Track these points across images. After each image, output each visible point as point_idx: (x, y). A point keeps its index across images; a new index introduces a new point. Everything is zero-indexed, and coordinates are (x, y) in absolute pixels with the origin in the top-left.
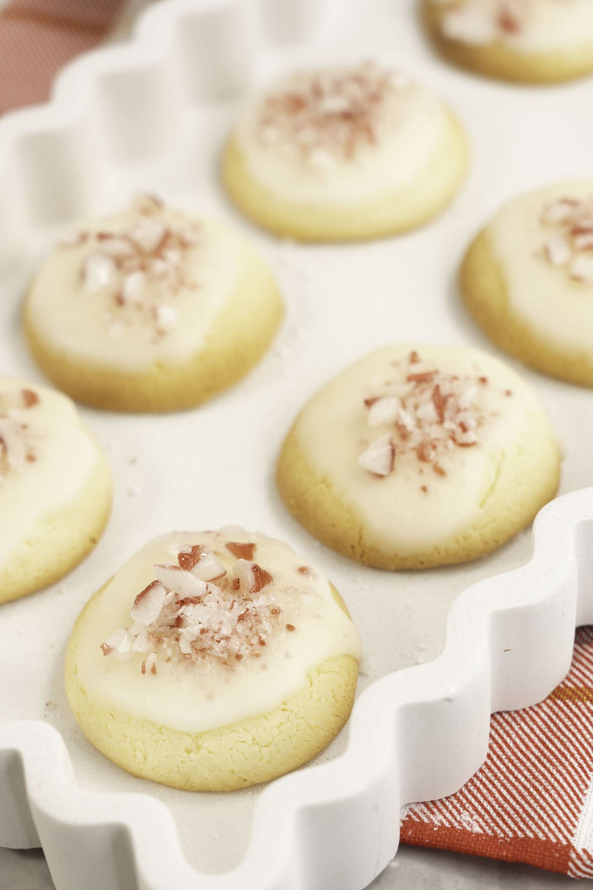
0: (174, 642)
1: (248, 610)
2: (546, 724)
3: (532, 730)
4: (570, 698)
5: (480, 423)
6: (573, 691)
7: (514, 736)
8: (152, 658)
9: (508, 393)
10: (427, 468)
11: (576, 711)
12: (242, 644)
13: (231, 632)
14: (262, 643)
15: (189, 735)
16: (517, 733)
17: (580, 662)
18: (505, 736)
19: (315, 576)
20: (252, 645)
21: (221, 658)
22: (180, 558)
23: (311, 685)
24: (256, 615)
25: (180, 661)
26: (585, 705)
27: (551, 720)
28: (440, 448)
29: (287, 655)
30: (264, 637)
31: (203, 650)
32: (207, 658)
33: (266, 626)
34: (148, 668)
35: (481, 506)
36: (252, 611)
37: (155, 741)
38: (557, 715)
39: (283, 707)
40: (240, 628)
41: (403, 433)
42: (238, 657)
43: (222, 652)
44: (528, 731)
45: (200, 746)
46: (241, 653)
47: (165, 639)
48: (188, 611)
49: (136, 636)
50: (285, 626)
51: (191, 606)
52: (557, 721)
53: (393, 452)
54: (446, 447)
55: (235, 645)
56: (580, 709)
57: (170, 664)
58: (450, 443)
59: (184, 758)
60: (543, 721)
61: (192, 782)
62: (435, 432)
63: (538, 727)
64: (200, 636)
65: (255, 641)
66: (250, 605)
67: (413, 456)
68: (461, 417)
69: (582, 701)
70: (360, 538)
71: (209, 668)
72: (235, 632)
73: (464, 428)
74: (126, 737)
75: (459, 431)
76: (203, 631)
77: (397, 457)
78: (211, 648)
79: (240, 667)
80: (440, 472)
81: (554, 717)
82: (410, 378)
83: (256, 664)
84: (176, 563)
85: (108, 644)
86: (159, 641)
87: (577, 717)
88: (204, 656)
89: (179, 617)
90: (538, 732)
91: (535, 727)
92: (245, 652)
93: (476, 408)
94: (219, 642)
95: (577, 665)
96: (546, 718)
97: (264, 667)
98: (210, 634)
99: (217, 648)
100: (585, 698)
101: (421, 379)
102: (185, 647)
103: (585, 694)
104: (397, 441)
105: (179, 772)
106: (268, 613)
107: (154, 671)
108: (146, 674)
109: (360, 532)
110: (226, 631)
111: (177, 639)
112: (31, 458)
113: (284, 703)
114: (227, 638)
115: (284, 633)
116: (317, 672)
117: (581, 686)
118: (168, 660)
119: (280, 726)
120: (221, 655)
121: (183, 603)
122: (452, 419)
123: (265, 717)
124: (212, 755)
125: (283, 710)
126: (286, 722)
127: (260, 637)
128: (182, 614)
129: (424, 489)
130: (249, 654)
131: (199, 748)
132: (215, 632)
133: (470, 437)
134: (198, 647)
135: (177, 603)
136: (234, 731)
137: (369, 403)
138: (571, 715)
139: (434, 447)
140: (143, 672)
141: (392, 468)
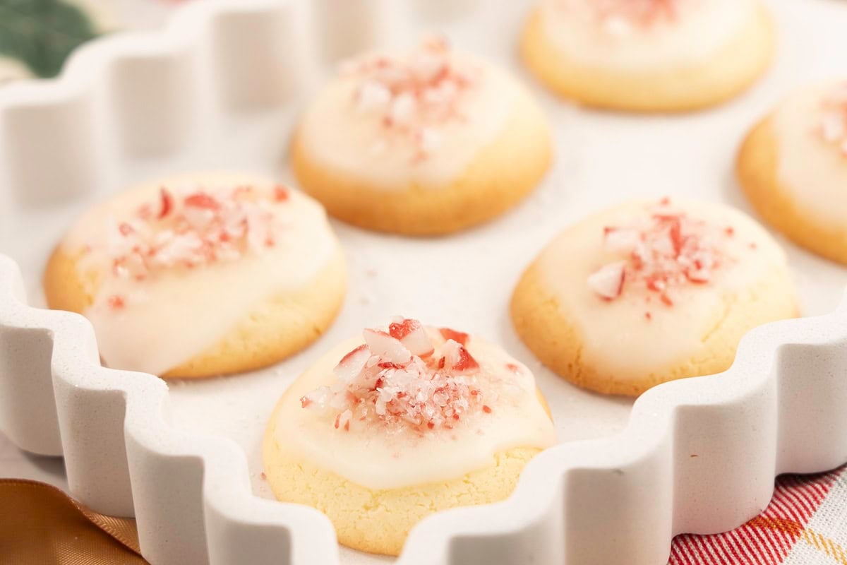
0: (370, 403)
1: (447, 385)
2: (731, 546)
3: (716, 551)
4: (760, 526)
5: (716, 265)
6: (765, 520)
7: (697, 555)
8: (347, 416)
9: (753, 246)
10: (655, 297)
11: (763, 536)
12: (436, 412)
13: (427, 399)
14: (456, 417)
15: (370, 491)
16: (700, 553)
17: (780, 500)
18: (688, 555)
19: (522, 373)
20: (446, 417)
21: (413, 424)
22: (390, 327)
23: (498, 465)
24: (454, 391)
25: (373, 422)
26: (773, 532)
27: (737, 543)
28: (671, 281)
29: (479, 432)
30: (458, 411)
31: (397, 414)
32: (400, 421)
33: (463, 402)
34: (343, 422)
35: (704, 341)
36: (452, 387)
37: (336, 494)
38: (743, 539)
39: (466, 478)
40: (436, 398)
41: (637, 263)
42: (431, 425)
43: (416, 417)
44: (712, 551)
45: (379, 504)
46: (433, 421)
47: (363, 400)
48: (390, 374)
49: (336, 394)
50: (481, 407)
51: (393, 370)
52: (743, 545)
53: (623, 278)
54: (677, 280)
55: (429, 412)
56: (767, 535)
57: (363, 423)
58: (683, 279)
59: (362, 513)
60: (729, 544)
61: (366, 541)
62: (668, 266)
63: (723, 548)
64: (397, 399)
65: (449, 413)
66: (450, 381)
67: (643, 284)
68: (697, 256)
69: (771, 529)
70: (579, 357)
71: (399, 431)
72: (431, 402)
73: (698, 265)
74: (310, 488)
75: (693, 267)
76: (400, 395)
77: (626, 284)
78: (405, 412)
79: (430, 435)
80: (667, 302)
81: (740, 541)
82: (655, 217)
83: (446, 434)
84: (388, 331)
85: (308, 397)
86: (357, 401)
87: (763, 541)
88: (398, 420)
89: (380, 379)
90: (721, 553)
91: (719, 549)
92: (438, 421)
93: (716, 252)
94: (413, 407)
95: (777, 502)
96: (732, 542)
97: (454, 438)
98: (406, 399)
99: (411, 412)
100: (775, 526)
101: (665, 219)
102: (380, 408)
103: (776, 523)
104: (629, 269)
105: (355, 528)
106: (467, 393)
107: (347, 427)
108: (338, 429)
109: (579, 351)
110: (421, 397)
111: (374, 401)
112: (270, 243)
113: (468, 476)
114: (423, 406)
115: (479, 413)
116: (506, 455)
117: (774, 516)
118: (363, 419)
119: (459, 496)
120: (413, 420)
121: (386, 366)
122: (688, 256)
123: (446, 485)
124: (390, 513)
125: (466, 482)
126: (466, 494)
127: (455, 411)
128: (383, 376)
129: (648, 316)
130: (442, 424)
131: (377, 506)
132: (411, 398)
133: (702, 274)
134: (393, 411)
135: (380, 365)
136: (413, 494)
137: (607, 230)
138: (757, 540)
139: (665, 280)
140: (337, 426)
141: (620, 291)
